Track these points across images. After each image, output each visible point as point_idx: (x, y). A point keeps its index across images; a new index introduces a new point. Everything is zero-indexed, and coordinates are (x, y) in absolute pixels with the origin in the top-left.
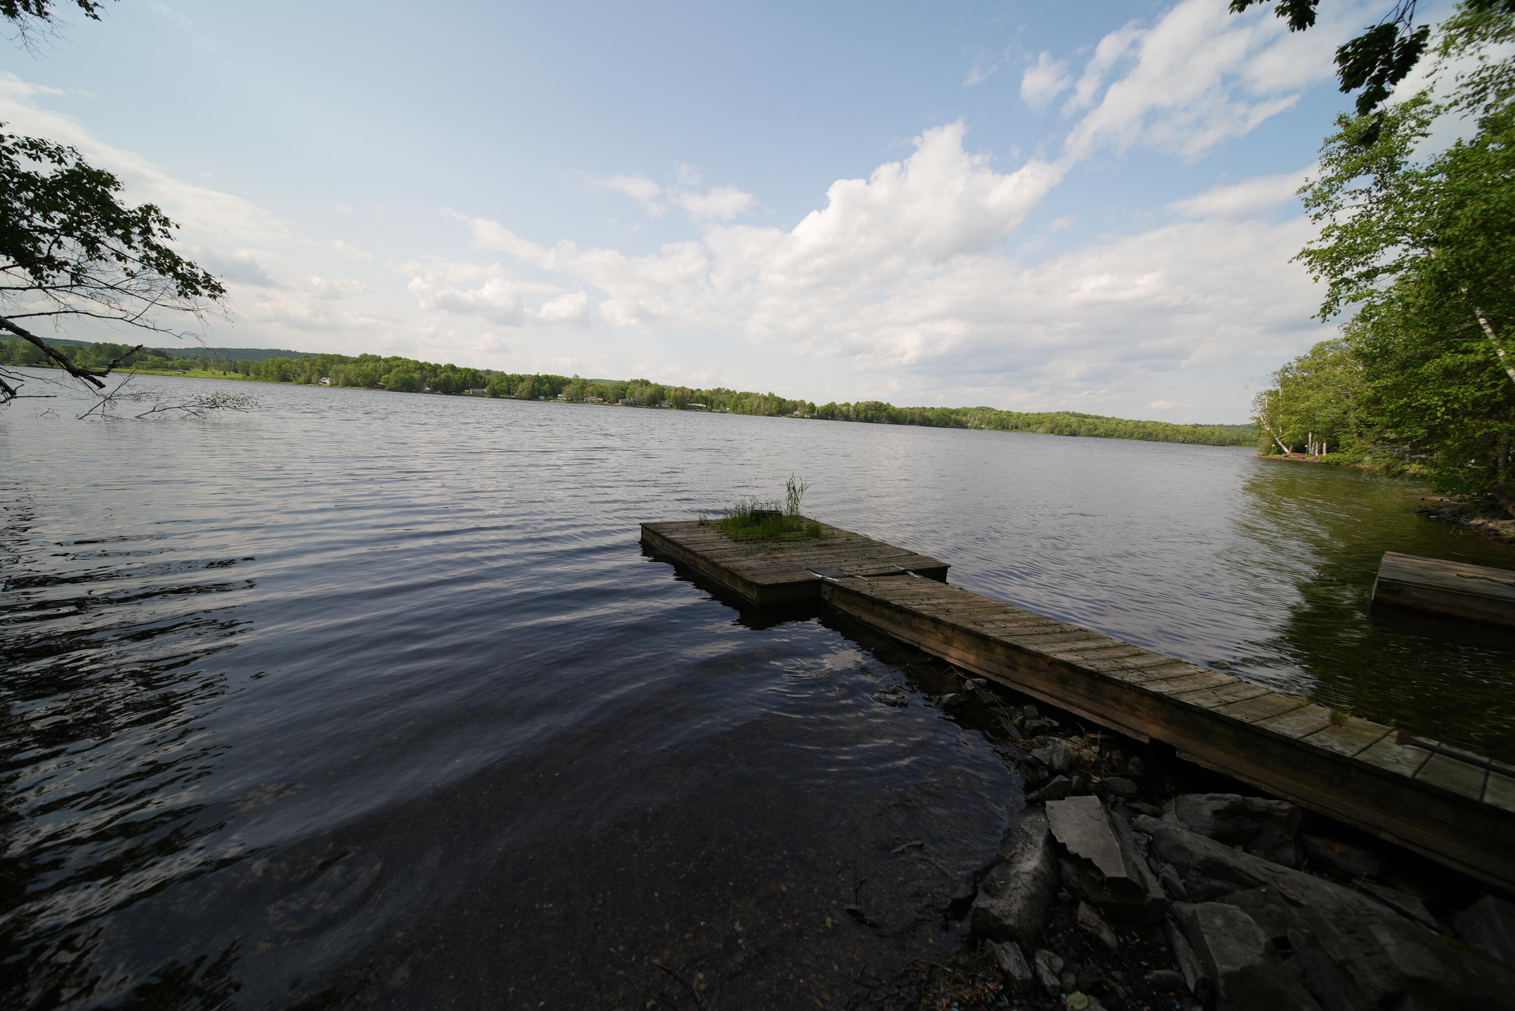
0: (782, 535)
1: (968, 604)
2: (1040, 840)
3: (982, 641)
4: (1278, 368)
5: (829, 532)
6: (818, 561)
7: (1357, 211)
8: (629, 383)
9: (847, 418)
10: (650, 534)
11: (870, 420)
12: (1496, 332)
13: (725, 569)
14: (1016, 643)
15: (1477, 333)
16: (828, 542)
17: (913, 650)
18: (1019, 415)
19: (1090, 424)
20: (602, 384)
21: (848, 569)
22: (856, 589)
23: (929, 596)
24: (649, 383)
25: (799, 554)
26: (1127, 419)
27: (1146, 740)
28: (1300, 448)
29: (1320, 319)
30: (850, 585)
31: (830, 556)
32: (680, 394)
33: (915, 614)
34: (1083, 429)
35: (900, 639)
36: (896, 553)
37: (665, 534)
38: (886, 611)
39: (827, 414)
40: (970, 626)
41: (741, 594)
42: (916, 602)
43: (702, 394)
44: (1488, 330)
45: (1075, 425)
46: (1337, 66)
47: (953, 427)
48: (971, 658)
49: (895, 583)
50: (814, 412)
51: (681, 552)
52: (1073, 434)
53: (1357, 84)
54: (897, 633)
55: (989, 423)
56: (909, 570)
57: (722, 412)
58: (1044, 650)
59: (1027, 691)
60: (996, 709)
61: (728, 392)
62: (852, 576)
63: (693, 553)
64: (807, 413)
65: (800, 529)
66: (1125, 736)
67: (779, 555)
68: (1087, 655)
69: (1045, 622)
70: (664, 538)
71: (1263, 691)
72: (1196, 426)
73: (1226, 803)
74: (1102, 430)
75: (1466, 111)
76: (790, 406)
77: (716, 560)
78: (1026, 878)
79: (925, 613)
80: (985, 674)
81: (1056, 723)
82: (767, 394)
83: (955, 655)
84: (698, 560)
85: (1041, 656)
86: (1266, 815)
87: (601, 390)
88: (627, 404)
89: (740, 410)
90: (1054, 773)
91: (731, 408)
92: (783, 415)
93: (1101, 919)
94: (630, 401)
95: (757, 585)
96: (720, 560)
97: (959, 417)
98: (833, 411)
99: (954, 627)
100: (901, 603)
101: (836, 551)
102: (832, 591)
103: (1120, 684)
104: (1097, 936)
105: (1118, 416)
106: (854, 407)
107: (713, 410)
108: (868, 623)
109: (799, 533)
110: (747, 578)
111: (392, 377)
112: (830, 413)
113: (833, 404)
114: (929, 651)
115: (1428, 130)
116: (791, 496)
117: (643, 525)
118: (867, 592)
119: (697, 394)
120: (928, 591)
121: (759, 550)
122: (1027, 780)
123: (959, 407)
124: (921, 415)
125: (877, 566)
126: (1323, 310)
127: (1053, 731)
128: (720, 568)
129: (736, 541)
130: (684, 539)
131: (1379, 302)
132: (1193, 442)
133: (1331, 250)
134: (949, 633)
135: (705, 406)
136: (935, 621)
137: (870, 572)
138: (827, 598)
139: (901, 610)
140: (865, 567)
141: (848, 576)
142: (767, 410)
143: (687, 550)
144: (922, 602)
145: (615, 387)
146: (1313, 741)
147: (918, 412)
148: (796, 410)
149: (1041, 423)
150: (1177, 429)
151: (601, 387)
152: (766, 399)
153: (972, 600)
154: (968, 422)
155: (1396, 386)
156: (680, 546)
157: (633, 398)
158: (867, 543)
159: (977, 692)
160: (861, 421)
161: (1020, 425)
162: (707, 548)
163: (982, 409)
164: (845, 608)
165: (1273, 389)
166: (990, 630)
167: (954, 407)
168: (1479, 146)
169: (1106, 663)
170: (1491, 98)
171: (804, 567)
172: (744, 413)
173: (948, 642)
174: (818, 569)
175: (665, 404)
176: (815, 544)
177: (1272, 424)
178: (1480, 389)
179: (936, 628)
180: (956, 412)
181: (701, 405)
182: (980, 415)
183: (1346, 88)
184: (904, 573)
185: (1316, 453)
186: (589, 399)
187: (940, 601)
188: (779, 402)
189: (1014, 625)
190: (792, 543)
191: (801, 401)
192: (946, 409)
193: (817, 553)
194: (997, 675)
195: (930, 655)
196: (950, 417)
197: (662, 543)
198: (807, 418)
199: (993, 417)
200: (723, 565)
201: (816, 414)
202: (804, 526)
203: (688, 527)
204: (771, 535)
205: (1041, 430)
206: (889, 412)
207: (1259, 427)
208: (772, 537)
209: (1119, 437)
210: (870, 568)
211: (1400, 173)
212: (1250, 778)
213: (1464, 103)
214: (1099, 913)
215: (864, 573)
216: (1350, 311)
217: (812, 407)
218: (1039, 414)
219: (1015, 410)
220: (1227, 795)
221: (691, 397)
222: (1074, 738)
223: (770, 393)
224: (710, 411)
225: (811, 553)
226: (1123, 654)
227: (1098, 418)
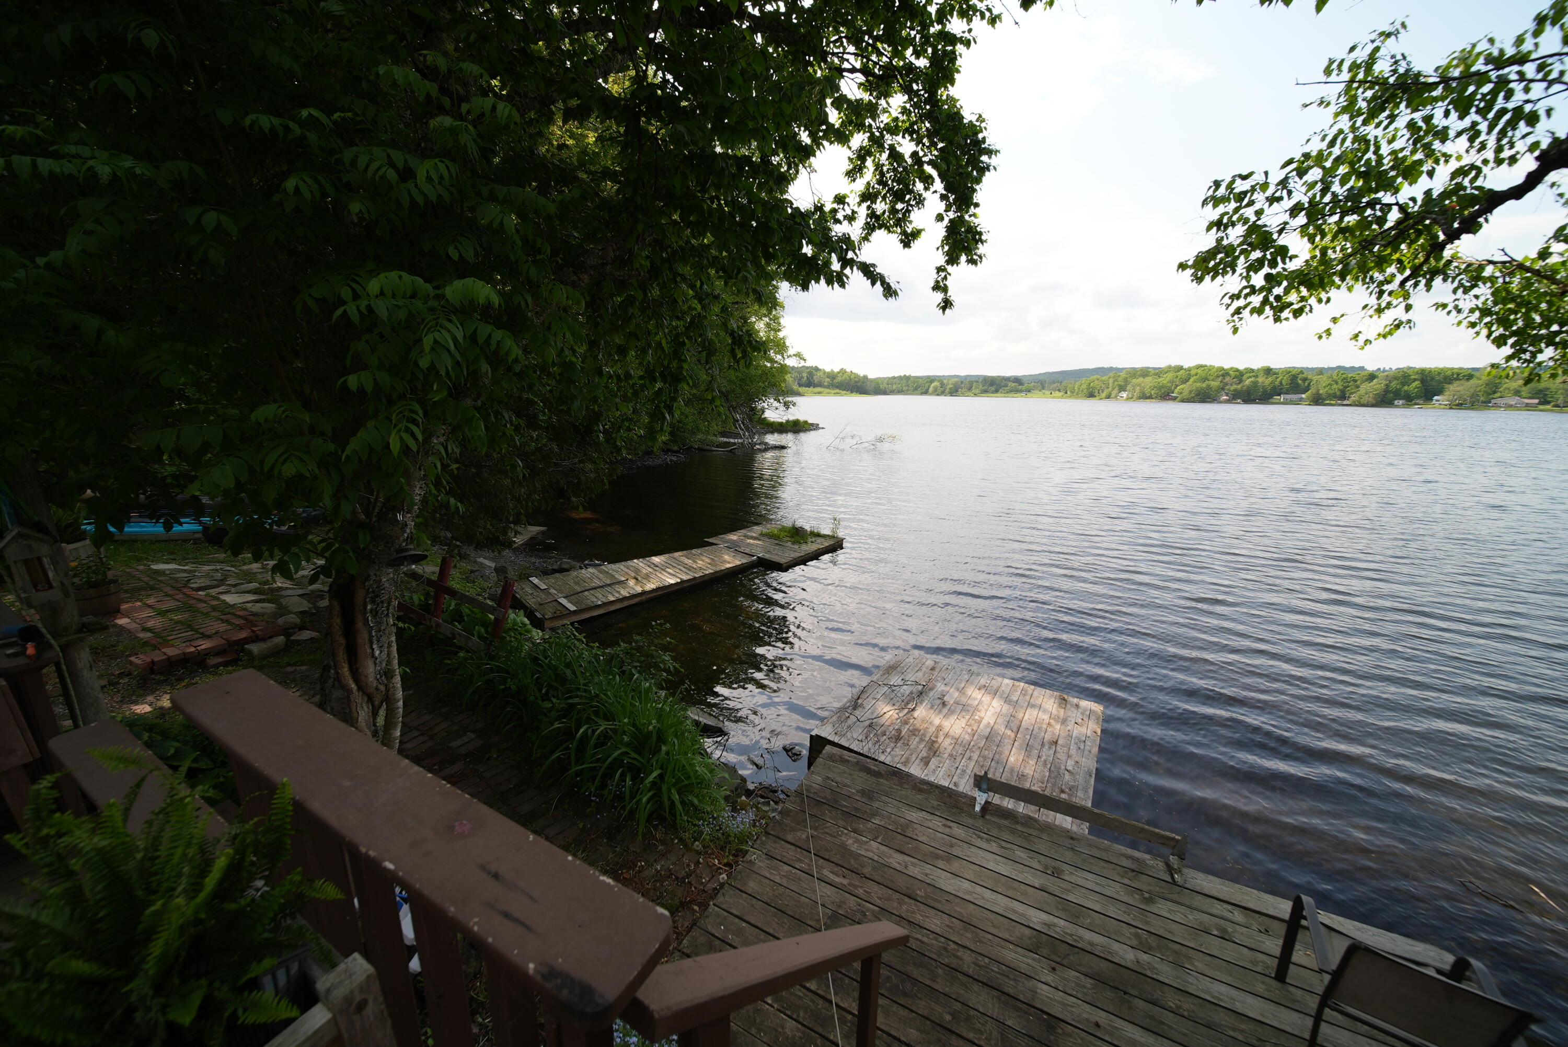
111: (1185, 388)
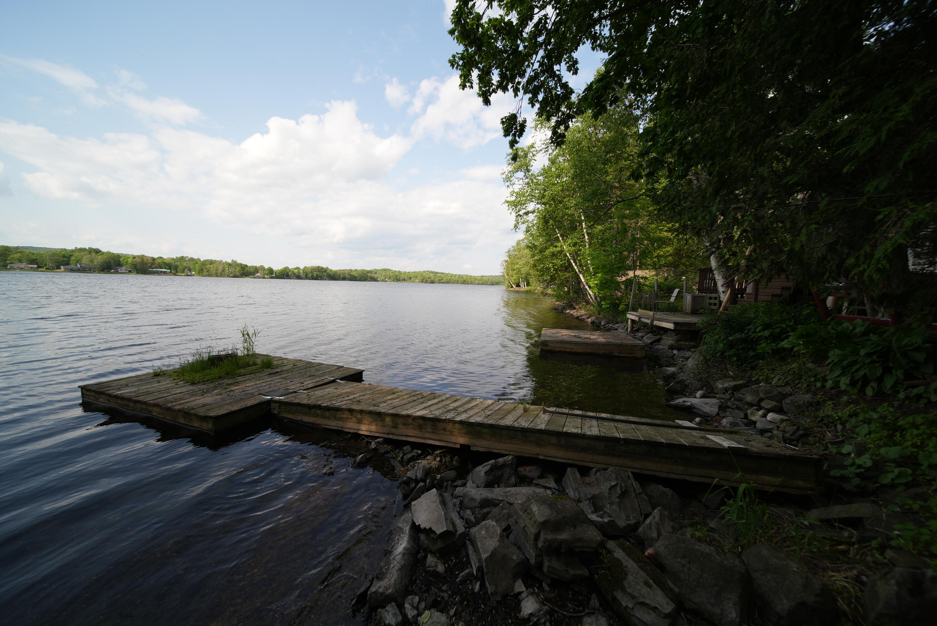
0: (238, 371)
1: (372, 394)
2: (407, 529)
3: (378, 416)
4: (507, 250)
5: (280, 362)
6: (269, 386)
7: (521, 186)
8: (72, 251)
9: (299, 277)
10: (93, 394)
11: (316, 278)
12: (563, 239)
13: (179, 411)
14: (396, 412)
15: (557, 239)
16: (278, 370)
17: (339, 432)
18: (405, 273)
19: (439, 277)
20: (34, 252)
21: (293, 387)
22: (297, 401)
23: (348, 394)
24: (100, 251)
25: (252, 384)
26: (455, 274)
27: (458, 446)
28: (518, 285)
29: (514, 230)
30: (293, 399)
31: (279, 381)
32: (140, 260)
33: (337, 409)
34: (436, 279)
35: (330, 427)
36: (329, 369)
37: (110, 392)
38: (319, 412)
39: (283, 275)
40: (371, 408)
41: (198, 428)
42: (340, 400)
43: (165, 261)
44: (561, 239)
45: (432, 277)
46: (501, 126)
47: (370, 281)
48: (373, 428)
49: (327, 390)
50: (272, 274)
51: (131, 404)
52: (432, 282)
53: (509, 135)
54: (328, 424)
55: (390, 278)
56: (337, 379)
57: (188, 275)
58: (410, 412)
59: (404, 438)
60: (388, 455)
61: (192, 259)
62: (295, 392)
63: (145, 403)
64: (267, 274)
65: (255, 364)
66: (450, 447)
67: (234, 388)
68: (432, 408)
69: (414, 394)
70: (109, 395)
71: (503, 404)
72: (482, 276)
73: (489, 466)
74: (445, 280)
75: (544, 154)
76: (252, 270)
77: (170, 405)
78: (398, 558)
79: (344, 407)
80: (382, 435)
81: (419, 452)
82: (230, 261)
83: (365, 429)
84: (150, 408)
85: (408, 416)
86: (504, 465)
87: (34, 257)
88: (72, 271)
89: (205, 273)
90: (417, 481)
91: (197, 272)
92: (246, 276)
93: (438, 559)
94: (76, 268)
95: (211, 417)
96: (174, 404)
97: (372, 275)
98: (288, 273)
99: (361, 412)
100: (329, 403)
101: (284, 376)
102: (279, 407)
103: (444, 421)
104: (435, 571)
105: (451, 273)
106: (303, 270)
107: (178, 274)
108: (308, 423)
109: (254, 367)
110: (202, 414)
112: (285, 275)
113: (286, 268)
114: (349, 430)
115: (535, 158)
116: (246, 340)
117: (83, 388)
118: (305, 402)
119: (159, 261)
120: (349, 390)
121: (215, 388)
122: (404, 493)
123: (372, 269)
124: (349, 274)
125: (315, 381)
126: (515, 227)
127: (418, 457)
128: (175, 411)
129: (193, 384)
130: (135, 392)
131: (530, 225)
132: (482, 284)
133: (514, 202)
134: (359, 416)
135: (169, 271)
136: (351, 411)
137: (309, 386)
138: (276, 412)
139: (328, 409)
140: (306, 383)
141: (292, 393)
142: (231, 273)
143: (139, 402)
144: (343, 399)
145: (53, 254)
146: (516, 425)
147: (347, 272)
148: (258, 272)
149: (417, 277)
150: (475, 278)
151: (33, 254)
152: (229, 265)
153: (376, 389)
154: (378, 278)
155: (540, 259)
156: (129, 400)
157: (81, 264)
158: (309, 366)
159: (378, 447)
160: (309, 279)
161: (406, 278)
162: (161, 396)
163: (385, 270)
164: (290, 416)
165: (506, 259)
166: (383, 408)
167: (369, 269)
168: (550, 168)
169: (440, 410)
170: (550, 151)
171: (256, 394)
172: (210, 276)
173: (360, 422)
174: (268, 392)
175: (123, 269)
176: (267, 373)
177: (508, 275)
178: (561, 261)
179: (351, 415)
180: (370, 272)
181: (165, 270)
182: (384, 274)
183: (505, 136)
184: (334, 381)
185: (524, 287)
186: (15, 266)
187: (355, 396)
188: (242, 267)
189: (397, 400)
190: (247, 376)
191: (261, 266)
192: (364, 270)
193: (268, 380)
194: (388, 434)
195: (350, 433)
196: (367, 275)
197: (108, 400)
198: (268, 278)
199: (391, 274)
200: (177, 407)
201: (274, 275)
202: (259, 361)
203: (141, 380)
204: (227, 374)
205: (417, 281)
206: (328, 273)
207: (504, 276)
208: (229, 375)
209: (452, 283)
210: (309, 383)
211: (530, 173)
212: (498, 450)
213: (543, 151)
214: (436, 556)
215: (305, 387)
216: (523, 227)
217: (271, 271)
218: (415, 272)
219: (402, 270)
220: (490, 462)
221: (152, 264)
222: (428, 457)
223: (233, 260)
224: (175, 274)
225: (262, 381)
226: (449, 402)
227: (443, 273)
